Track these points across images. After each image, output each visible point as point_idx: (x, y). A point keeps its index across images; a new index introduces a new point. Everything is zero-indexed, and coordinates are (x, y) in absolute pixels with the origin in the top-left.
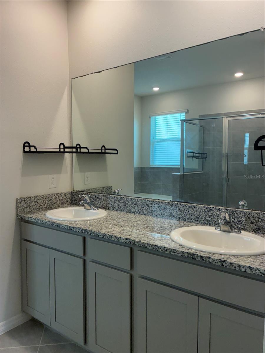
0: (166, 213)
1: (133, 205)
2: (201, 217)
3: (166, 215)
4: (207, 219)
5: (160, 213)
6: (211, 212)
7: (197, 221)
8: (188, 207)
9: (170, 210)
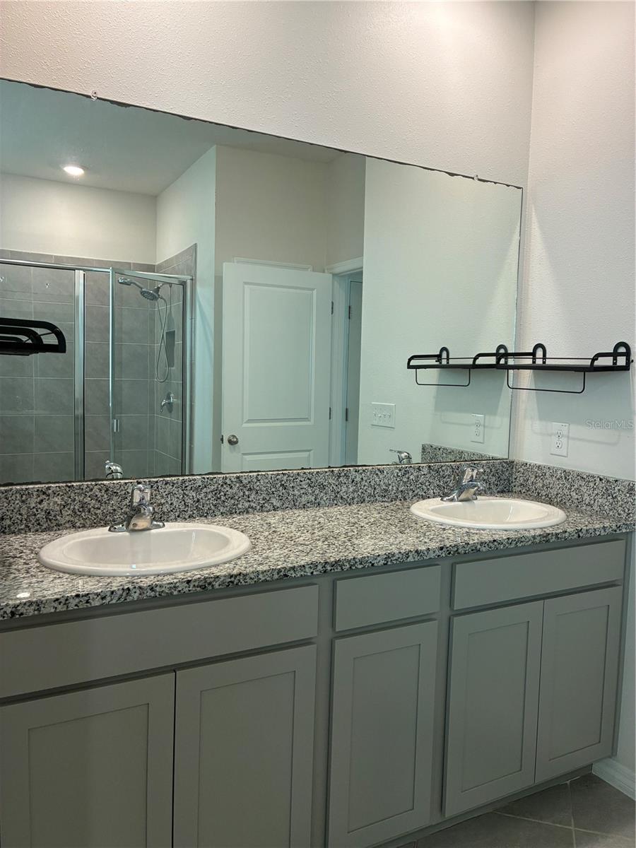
0: (326, 494)
1: (244, 492)
2: (390, 487)
3: (325, 499)
4: (400, 489)
5: (313, 499)
6: (407, 476)
7: (385, 496)
8: (369, 473)
9: (335, 487)
